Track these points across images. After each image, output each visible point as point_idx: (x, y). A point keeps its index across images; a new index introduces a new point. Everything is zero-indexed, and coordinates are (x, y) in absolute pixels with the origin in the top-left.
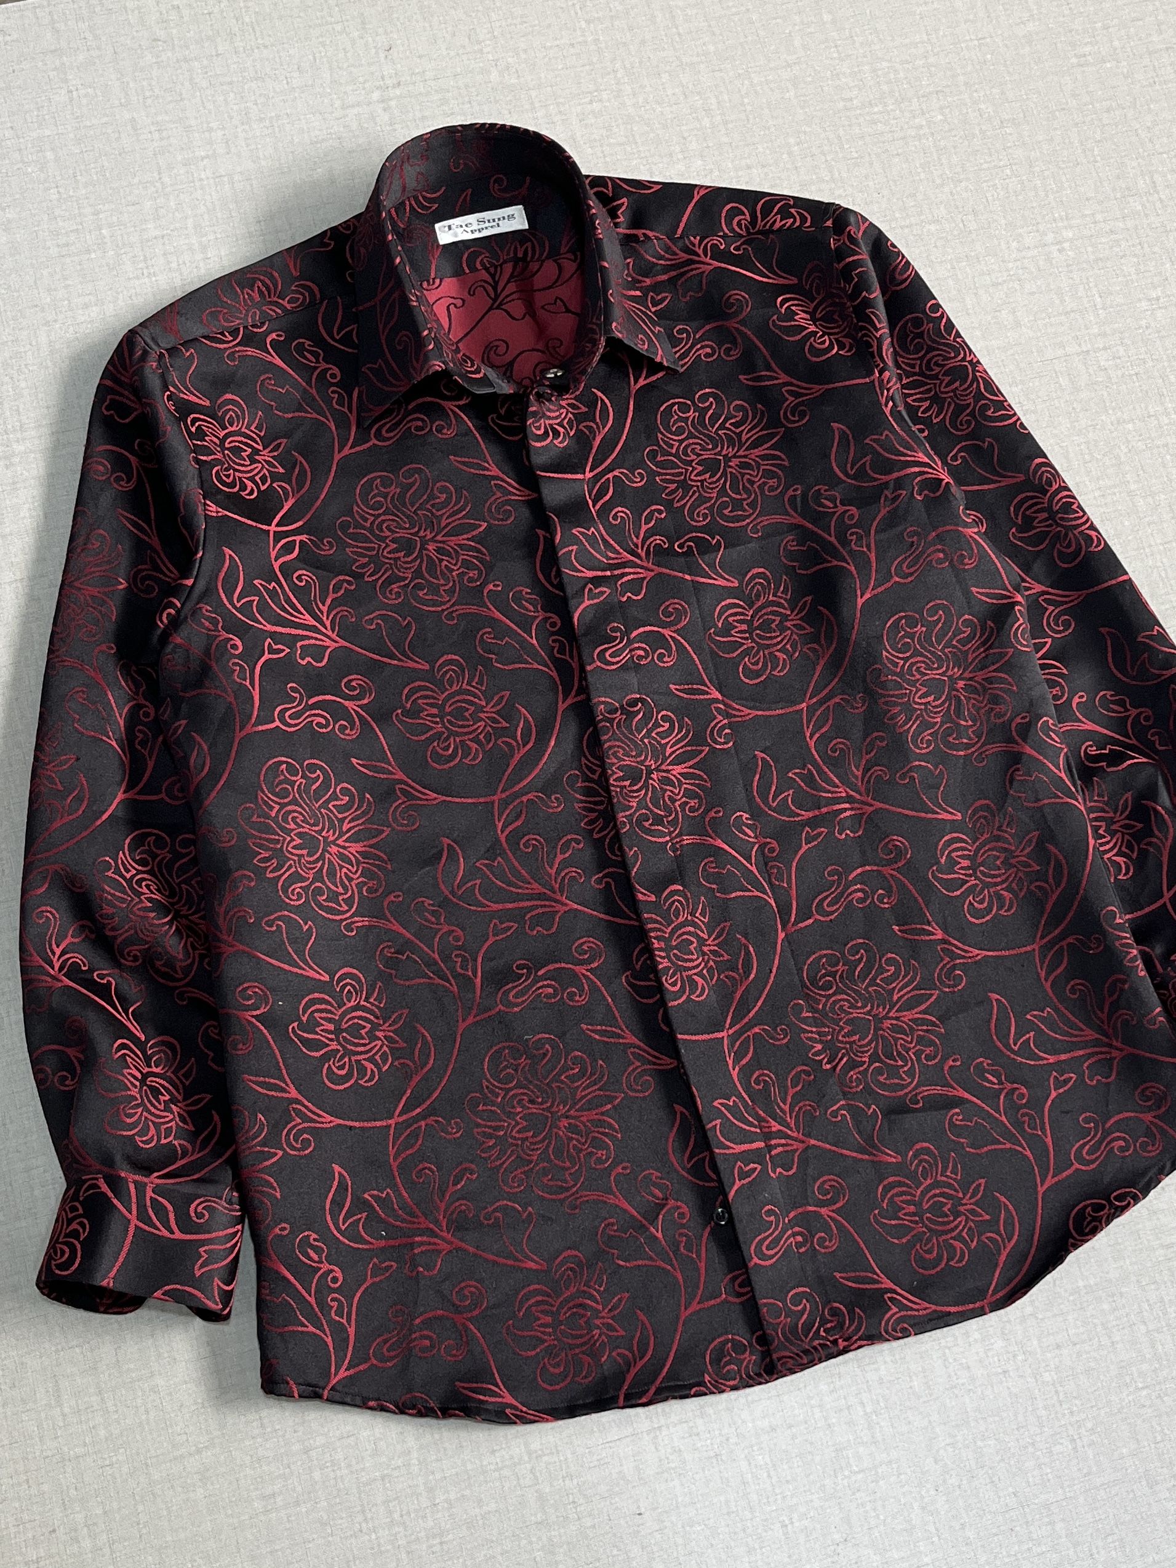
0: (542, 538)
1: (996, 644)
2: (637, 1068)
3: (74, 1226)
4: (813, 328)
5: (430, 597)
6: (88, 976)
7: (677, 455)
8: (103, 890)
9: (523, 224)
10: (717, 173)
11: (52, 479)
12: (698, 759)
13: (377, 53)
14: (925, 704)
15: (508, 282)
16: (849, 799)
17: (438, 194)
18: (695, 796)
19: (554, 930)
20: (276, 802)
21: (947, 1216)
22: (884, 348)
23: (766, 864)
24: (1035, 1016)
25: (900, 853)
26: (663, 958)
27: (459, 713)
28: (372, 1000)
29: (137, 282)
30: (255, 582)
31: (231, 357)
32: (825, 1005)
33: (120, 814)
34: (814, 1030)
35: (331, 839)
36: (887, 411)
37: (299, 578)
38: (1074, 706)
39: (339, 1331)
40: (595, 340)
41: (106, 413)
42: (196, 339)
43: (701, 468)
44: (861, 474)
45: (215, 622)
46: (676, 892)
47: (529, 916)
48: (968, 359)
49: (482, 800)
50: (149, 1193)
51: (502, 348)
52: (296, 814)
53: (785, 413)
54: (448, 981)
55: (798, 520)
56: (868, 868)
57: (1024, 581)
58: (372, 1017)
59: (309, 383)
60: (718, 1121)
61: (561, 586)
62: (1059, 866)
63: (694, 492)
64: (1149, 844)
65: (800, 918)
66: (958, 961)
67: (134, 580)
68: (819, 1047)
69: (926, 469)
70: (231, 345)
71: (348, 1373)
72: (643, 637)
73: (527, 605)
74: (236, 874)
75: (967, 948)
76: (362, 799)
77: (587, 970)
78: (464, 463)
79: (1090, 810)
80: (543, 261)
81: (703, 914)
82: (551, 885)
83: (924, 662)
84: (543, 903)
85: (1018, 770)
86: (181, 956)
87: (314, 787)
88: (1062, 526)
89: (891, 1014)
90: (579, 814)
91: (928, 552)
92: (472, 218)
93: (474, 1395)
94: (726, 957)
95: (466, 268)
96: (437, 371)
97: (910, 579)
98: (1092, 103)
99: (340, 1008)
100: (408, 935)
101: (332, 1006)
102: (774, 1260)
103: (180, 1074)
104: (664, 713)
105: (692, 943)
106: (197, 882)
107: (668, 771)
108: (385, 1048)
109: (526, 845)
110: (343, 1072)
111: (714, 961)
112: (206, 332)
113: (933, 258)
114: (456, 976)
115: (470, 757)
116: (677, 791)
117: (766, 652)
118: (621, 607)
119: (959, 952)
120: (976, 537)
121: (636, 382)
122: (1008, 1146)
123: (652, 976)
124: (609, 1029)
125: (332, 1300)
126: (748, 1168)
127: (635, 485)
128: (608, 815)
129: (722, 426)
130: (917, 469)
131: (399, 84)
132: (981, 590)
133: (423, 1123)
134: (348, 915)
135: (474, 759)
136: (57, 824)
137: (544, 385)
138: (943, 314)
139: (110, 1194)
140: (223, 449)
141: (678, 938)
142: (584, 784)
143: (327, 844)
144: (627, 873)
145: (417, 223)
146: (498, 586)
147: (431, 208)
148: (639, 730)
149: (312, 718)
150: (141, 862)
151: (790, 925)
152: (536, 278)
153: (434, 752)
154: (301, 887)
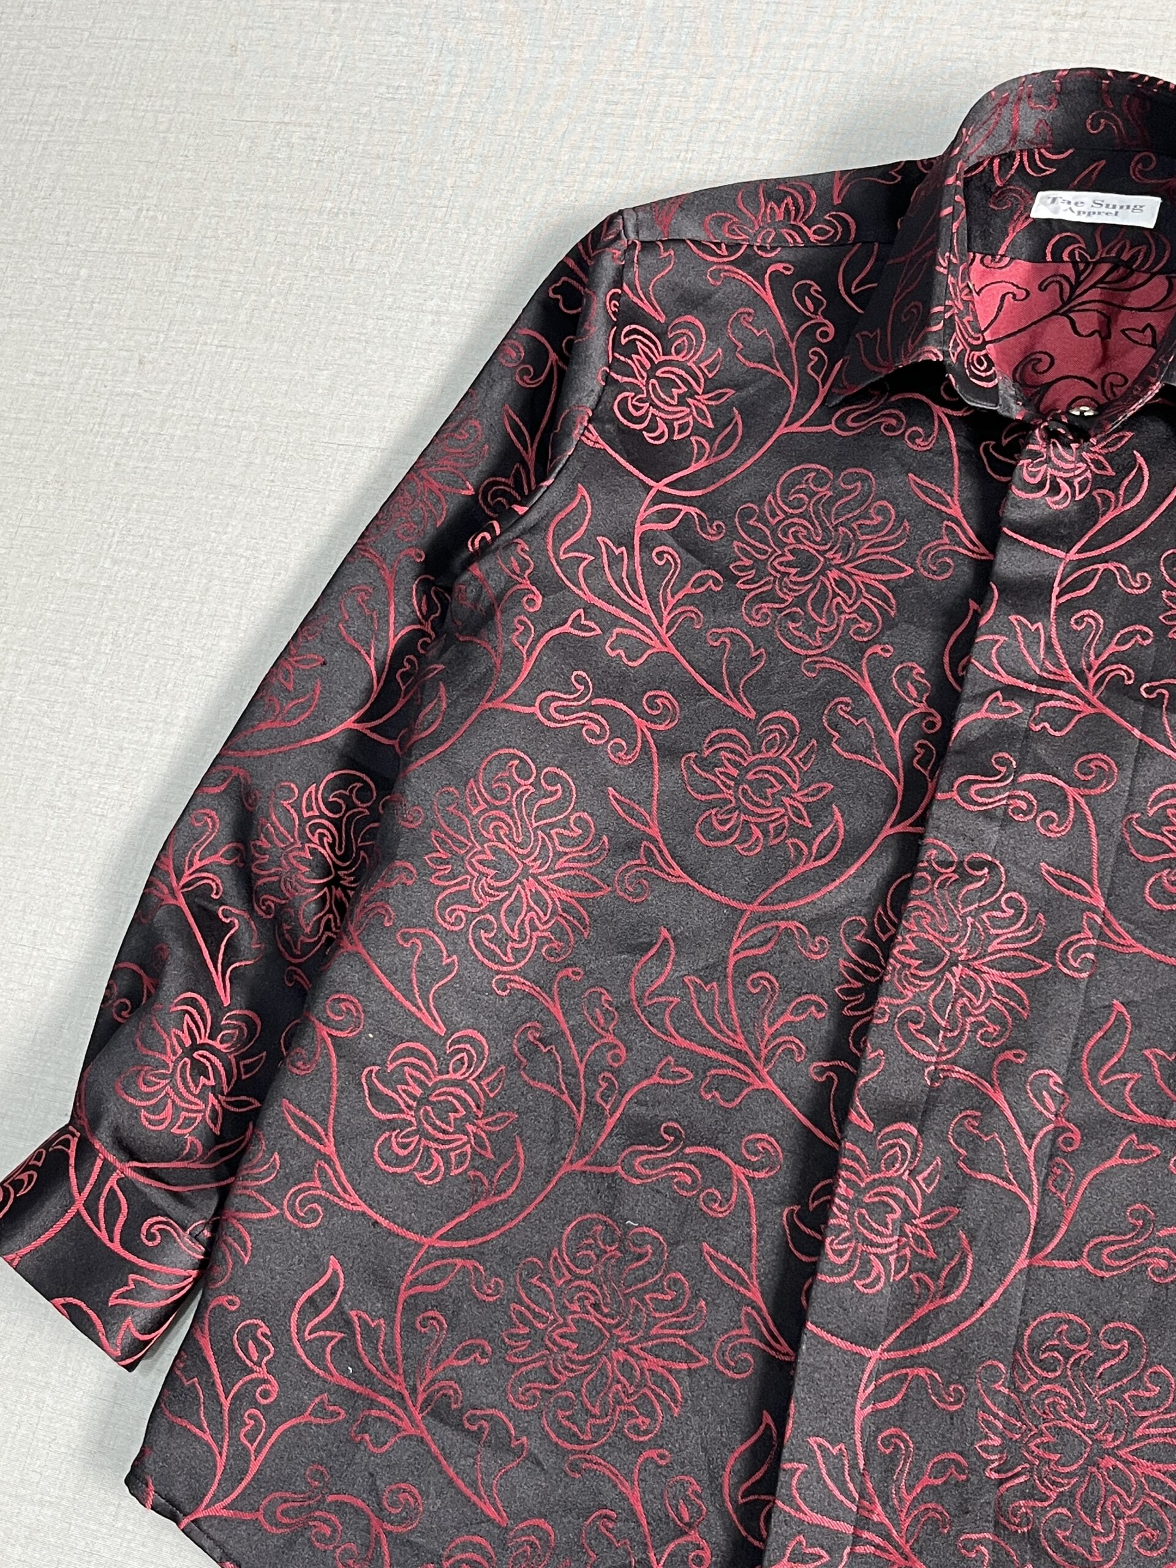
0: (971, 612)
2: (743, 1336)
3: (25, 1175)
5: (801, 634)
6: (211, 907)
8: (268, 817)
12: (1029, 974)
15: (1093, 286)
17: (1061, 156)
18: (1002, 1022)
19: (733, 1105)
20: (486, 801)
27: (760, 785)
28: (483, 1083)
30: (600, 539)
31: (715, 275)
32: (1033, 1389)
33: (339, 742)
34: (1001, 1414)
35: (535, 870)
37: (660, 555)
39: (240, 1456)
40: (1149, 384)
41: (551, 294)
42: (684, 241)
45: (525, 566)
46: (907, 1135)
47: (713, 1072)
49: (736, 905)
50: (112, 1182)
51: (1043, 367)
52: (501, 824)
54: (578, 1105)
58: (473, 1104)
59: (792, 335)
60: (803, 1466)
61: (961, 681)
65: (1061, 1253)
67: (480, 490)
68: (997, 1441)
70: (722, 260)
71: (225, 1513)
72: (1031, 786)
73: (911, 688)
74: (398, 864)
76: (597, 840)
77: (747, 1177)
78: (922, 488)
80: (1153, 275)
81: (928, 1181)
82: (757, 1046)
84: (738, 1065)
86: (308, 930)
87: (542, 802)
89: (1120, 1453)
90: (840, 974)
92: (1088, 196)
94: (931, 1254)
95: (1049, 255)
96: (930, 361)
99: (440, 1073)
100: (564, 1025)
101: (432, 1067)
103: (243, 1063)
104: (1015, 895)
105: (893, 1211)
107: (978, 971)
108: (468, 1148)
109: (754, 984)
110: (403, 1153)
111: (913, 1251)
112: (702, 236)
114: (591, 1104)
115: (745, 845)
116: (977, 1004)
118: (1026, 737)
123: (818, 1227)
124: (734, 1265)
125: (251, 1417)
126: (811, 1550)
127: (1129, 590)
128: (872, 992)
131: (1084, 14)
133: (460, 1262)
134: (510, 969)
135: (749, 849)
136: (265, 725)
139: (72, 1161)
140: (651, 376)
141: (876, 1195)
142: (864, 940)
143: (525, 873)
144: (855, 1078)
145: (1018, 187)
146: (888, 651)
147: (1045, 171)
148: (967, 903)
149: (586, 722)
150: (333, 807)
151: (1042, 1254)
152: (1134, 292)
153: (707, 821)
154: (465, 912)
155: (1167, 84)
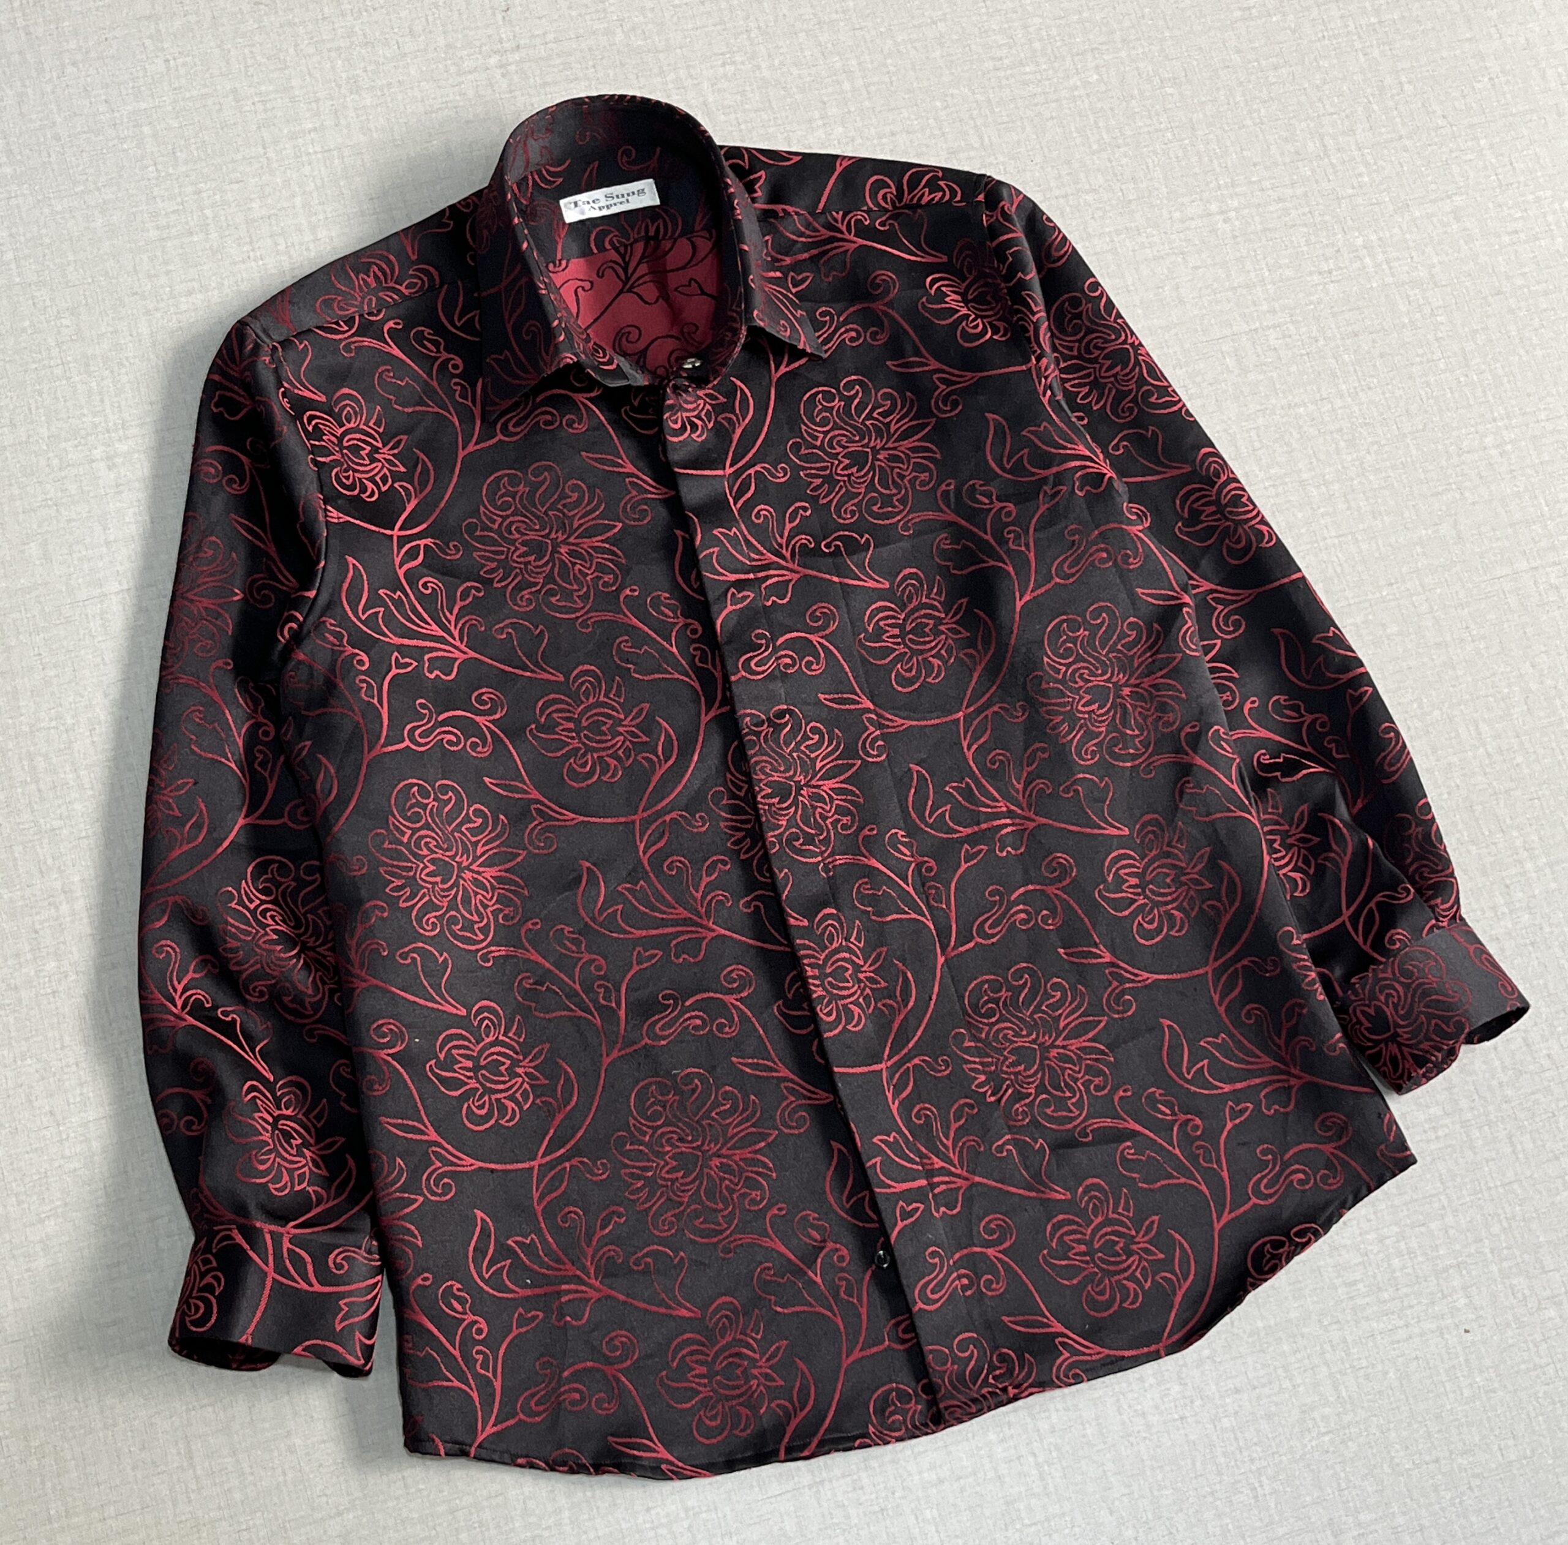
0: (680, 539)
1: (1164, 648)
2: (792, 1102)
3: (208, 1279)
4: (964, 311)
5: (564, 603)
6: (212, 1014)
7: (821, 448)
8: (227, 923)
9: (654, 200)
10: (859, 141)
11: (158, 481)
12: (850, 773)
13: (494, 14)
14: (1089, 713)
15: (639, 263)
16: (1010, 814)
17: (563, 167)
18: (849, 813)
19: (700, 957)
20: (408, 828)
21: (1119, 1255)
22: (1042, 332)
23: (923, 885)
24: (1208, 1043)
25: (1065, 871)
26: (818, 986)
27: (595, 726)
28: (510, 1035)
29: (243, 266)
30: (381, 592)
31: (347, 348)
32: (988, 1034)
33: (242, 840)
34: (977, 1060)
35: (465, 864)
36: (1045, 401)
37: (425, 585)
38: (1246, 711)
39: (485, 1385)
40: (736, 329)
41: (215, 410)
42: (309, 330)
43: (847, 461)
44: (1018, 469)
45: (339, 636)
46: (831, 916)
47: (674, 942)
48: (1130, 341)
49: (623, 820)
50: (286, 1245)
51: (635, 335)
52: (428, 840)
53: (936, 403)
54: (591, 1014)
55: (952, 517)
56: (1031, 887)
57: (1191, 578)
58: (511, 1053)
59: (430, 375)
60: (878, 1159)
61: (702, 590)
62: (1232, 882)
63: (841, 487)
64: (1326, 859)
65: (961, 942)
66: (1127, 985)
67: (250, 590)
68: (983, 1078)
69: (1088, 463)
70: (346, 335)
71: (495, 1429)
72: (787, 645)
73: (667, 611)
74: (368, 905)
75: (1136, 971)
76: (496, 820)
77: (737, 1000)
78: (596, 460)
79: (1264, 823)
80: (676, 240)
81: (858, 939)
82: (696, 909)
83: (1087, 668)
84: (689, 929)
85: (1188, 782)
86: (310, 992)
87: (446, 810)
88: (1233, 521)
89: (1057, 1043)
90: (726, 833)
91: (1091, 551)
92: (599, 194)
93: (628, 1451)
94: (883, 984)
95: (594, 248)
96: (568, 365)
97: (1071, 580)
98: (1257, 60)
99: (478, 1043)
100: (547, 965)
101: (470, 1042)
102: (939, 1304)
103: (311, 1116)
104: (813, 724)
105: (847, 969)
106: (324, 912)
107: (818, 787)
108: (526, 1085)
109: (670, 868)
111: (871, 989)
112: (318, 321)
113: (1090, 230)
114: (600, 1008)
115: (609, 774)
116: (828, 808)
117: (920, 658)
118: (766, 612)
119: (1128, 976)
120: (1141, 534)
121: (777, 370)
122: (1183, 1180)
123: (805, 1005)
124: (761, 1061)
125: (478, 1352)
126: (910, 1208)
127: (778, 480)
128: (756, 835)
129: (869, 416)
130: (1078, 463)
131: (518, 47)
132: (1146, 591)
133: (567, 1165)
134: (484, 944)
135: (613, 776)
136: (176, 853)
137: (681, 377)
138: (1102, 293)
139: (246, 1246)
140: (342, 448)
141: (832, 964)
142: (730, 802)
143: (461, 869)
144: (778, 896)
145: (540, 200)
146: (635, 590)
147: (554, 182)
148: (787, 745)
149: (442, 736)
150: (265, 891)
151: (949, 949)
152: (668, 257)
153: (571, 769)
154: (435, 917)
155: (634, 97)
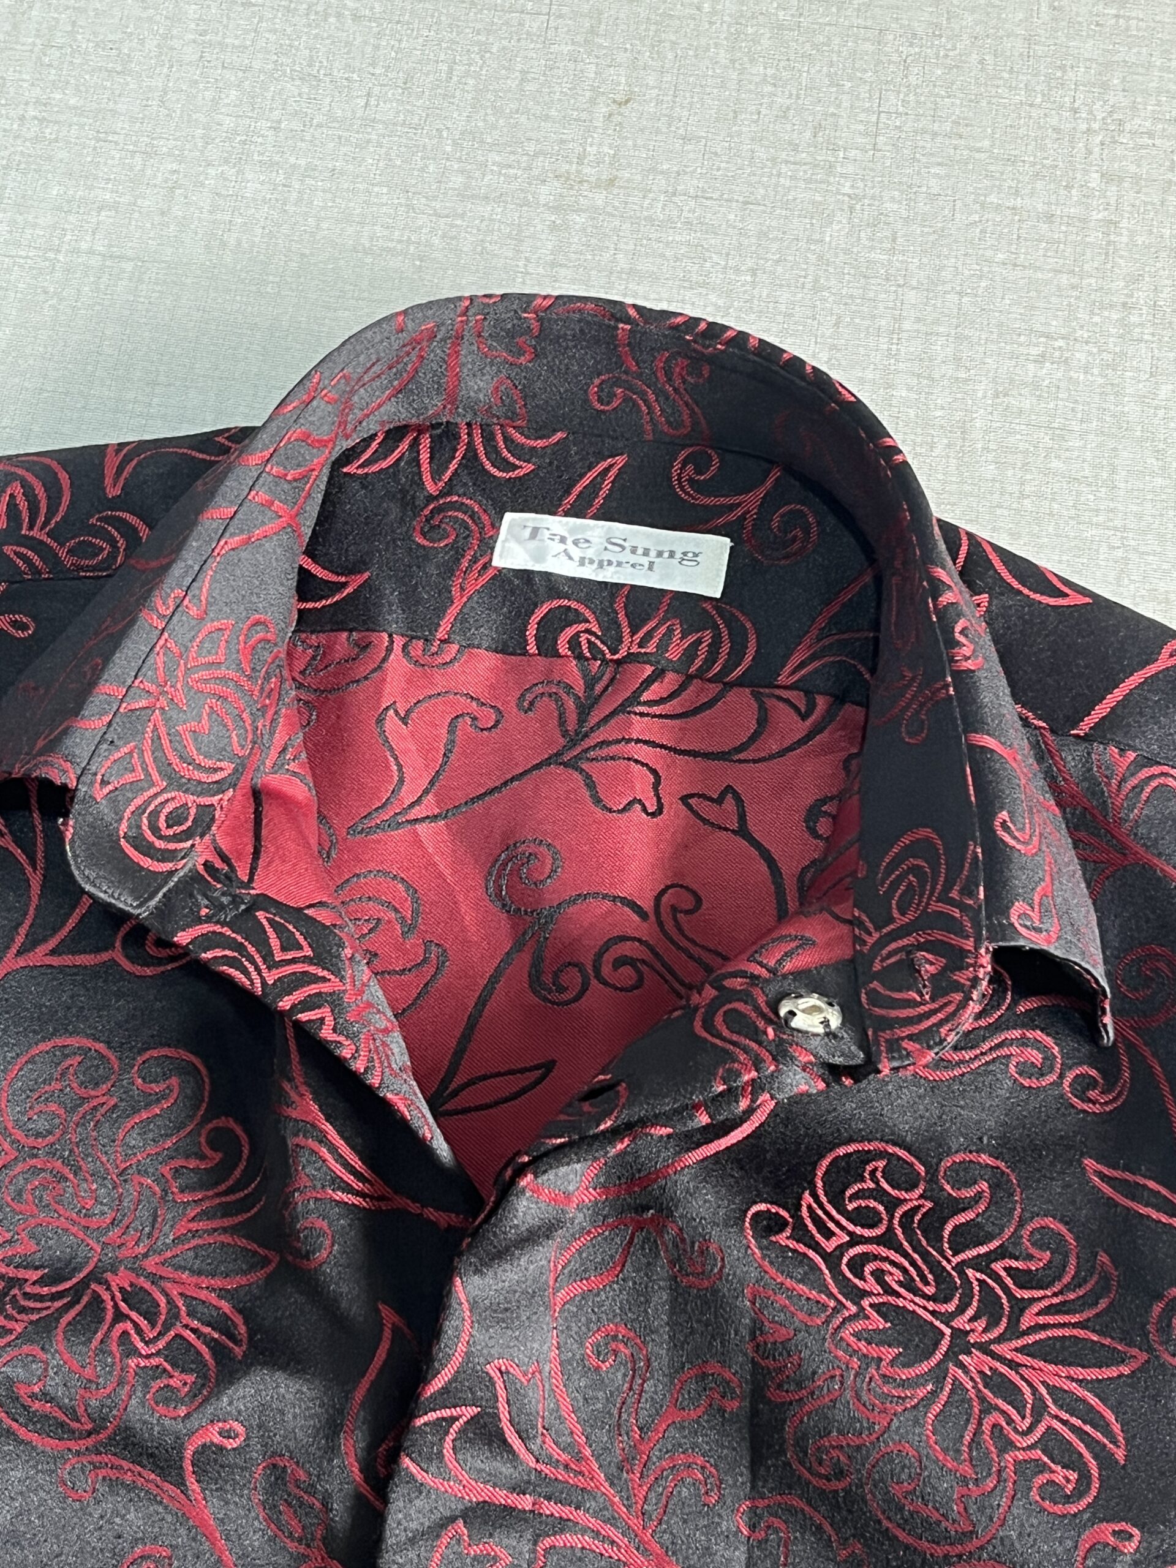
9: (713, 584)
13: (593, 101)
15: (619, 710)
17: (544, 443)
80: (728, 688)
92: (597, 530)
95: (531, 640)
129: (982, 1264)
145: (468, 498)
147: (515, 468)
